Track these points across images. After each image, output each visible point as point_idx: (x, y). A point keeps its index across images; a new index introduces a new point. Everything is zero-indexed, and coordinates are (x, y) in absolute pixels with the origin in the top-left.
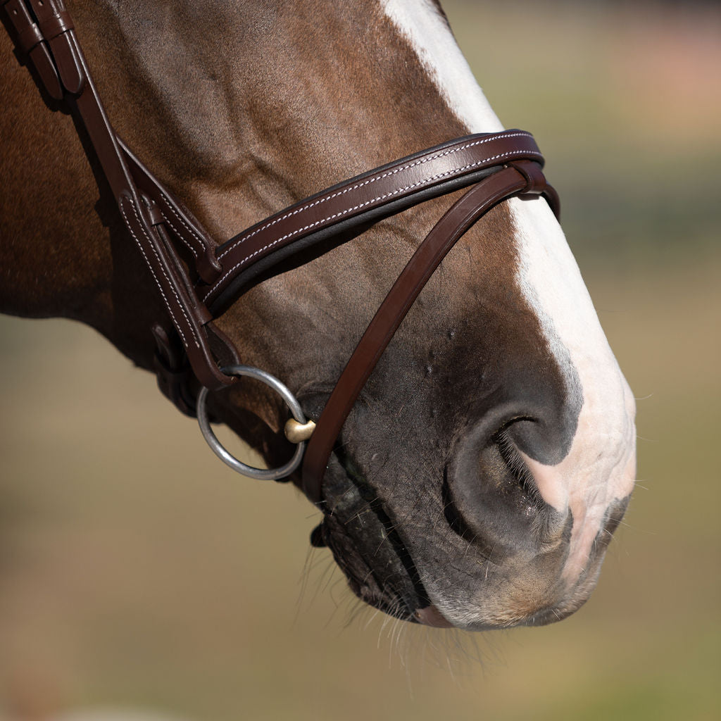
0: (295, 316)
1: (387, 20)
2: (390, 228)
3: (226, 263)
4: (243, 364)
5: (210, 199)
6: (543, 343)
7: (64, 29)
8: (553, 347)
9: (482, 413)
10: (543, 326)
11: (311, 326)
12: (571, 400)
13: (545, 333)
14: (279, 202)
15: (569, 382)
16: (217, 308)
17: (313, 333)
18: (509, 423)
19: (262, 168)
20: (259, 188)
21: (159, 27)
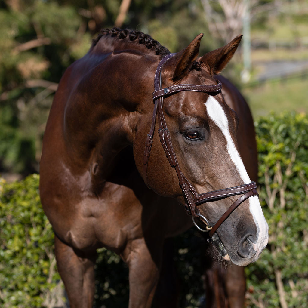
0: (211, 209)
1: (231, 160)
2: (229, 198)
3: (200, 198)
4: (201, 214)
5: (198, 187)
6: (253, 220)
7: (173, 153)
8: (255, 221)
9: (244, 235)
10: (253, 217)
11: (214, 211)
12: (258, 231)
13: (254, 218)
14: (211, 190)
15: (257, 227)
16: (198, 204)
17: (214, 213)
18: (248, 236)
19: (207, 183)
20: (207, 186)
21: (191, 157)
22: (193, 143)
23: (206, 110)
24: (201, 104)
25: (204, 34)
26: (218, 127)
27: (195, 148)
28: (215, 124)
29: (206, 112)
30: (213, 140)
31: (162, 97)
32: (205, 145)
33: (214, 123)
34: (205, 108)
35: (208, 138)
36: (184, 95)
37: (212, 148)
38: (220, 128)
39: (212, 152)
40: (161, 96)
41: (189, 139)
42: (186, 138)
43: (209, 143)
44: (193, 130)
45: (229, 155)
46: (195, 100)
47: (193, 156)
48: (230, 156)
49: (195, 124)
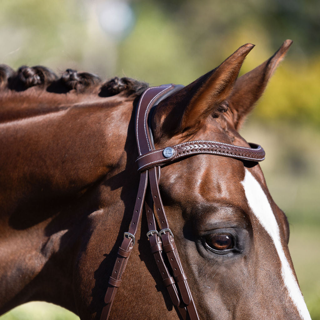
21: (213, 290)
22: (220, 259)
23: (244, 194)
24: (235, 182)
25: (254, 45)
26: (266, 232)
27: (223, 269)
28: (260, 224)
29: (245, 200)
30: (257, 255)
31: (157, 167)
32: (242, 263)
33: (258, 221)
34: (243, 191)
35: (250, 251)
36: (203, 162)
37: (256, 271)
38: (269, 233)
39: (256, 280)
40: (157, 165)
41: (212, 251)
42: (206, 248)
43: (251, 261)
44: (224, 231)
45: (286, 289)
46: (225, 173)
47: (217, 285)
48: (288, 290)
49: (229, 219)
